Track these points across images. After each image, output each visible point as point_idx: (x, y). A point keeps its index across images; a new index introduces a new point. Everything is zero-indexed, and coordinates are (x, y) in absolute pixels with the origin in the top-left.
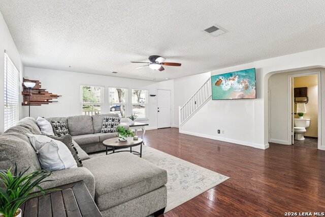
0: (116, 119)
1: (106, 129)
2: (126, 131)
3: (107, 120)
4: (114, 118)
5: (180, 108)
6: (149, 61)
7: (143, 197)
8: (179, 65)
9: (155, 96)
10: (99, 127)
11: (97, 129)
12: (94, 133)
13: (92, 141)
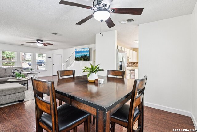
0: (17, 70)
1: (13, 75)
2: (20, 75)
3: (15, 70)
4: (15, 69)
5: (63, 64)
6: (36, 42)
7: (13, 95)
8: (52, 44)
9: (51, 57)
10: (9, 74)
11: (8, 75)
12: (6, 77)
13: (4, 81)
